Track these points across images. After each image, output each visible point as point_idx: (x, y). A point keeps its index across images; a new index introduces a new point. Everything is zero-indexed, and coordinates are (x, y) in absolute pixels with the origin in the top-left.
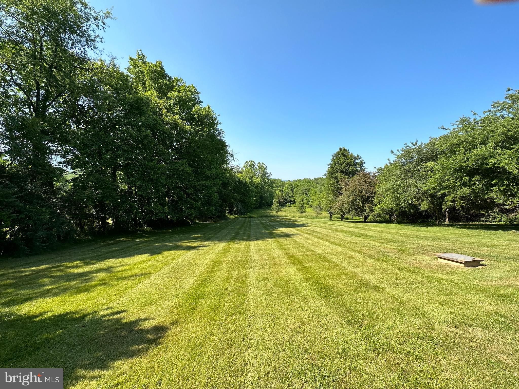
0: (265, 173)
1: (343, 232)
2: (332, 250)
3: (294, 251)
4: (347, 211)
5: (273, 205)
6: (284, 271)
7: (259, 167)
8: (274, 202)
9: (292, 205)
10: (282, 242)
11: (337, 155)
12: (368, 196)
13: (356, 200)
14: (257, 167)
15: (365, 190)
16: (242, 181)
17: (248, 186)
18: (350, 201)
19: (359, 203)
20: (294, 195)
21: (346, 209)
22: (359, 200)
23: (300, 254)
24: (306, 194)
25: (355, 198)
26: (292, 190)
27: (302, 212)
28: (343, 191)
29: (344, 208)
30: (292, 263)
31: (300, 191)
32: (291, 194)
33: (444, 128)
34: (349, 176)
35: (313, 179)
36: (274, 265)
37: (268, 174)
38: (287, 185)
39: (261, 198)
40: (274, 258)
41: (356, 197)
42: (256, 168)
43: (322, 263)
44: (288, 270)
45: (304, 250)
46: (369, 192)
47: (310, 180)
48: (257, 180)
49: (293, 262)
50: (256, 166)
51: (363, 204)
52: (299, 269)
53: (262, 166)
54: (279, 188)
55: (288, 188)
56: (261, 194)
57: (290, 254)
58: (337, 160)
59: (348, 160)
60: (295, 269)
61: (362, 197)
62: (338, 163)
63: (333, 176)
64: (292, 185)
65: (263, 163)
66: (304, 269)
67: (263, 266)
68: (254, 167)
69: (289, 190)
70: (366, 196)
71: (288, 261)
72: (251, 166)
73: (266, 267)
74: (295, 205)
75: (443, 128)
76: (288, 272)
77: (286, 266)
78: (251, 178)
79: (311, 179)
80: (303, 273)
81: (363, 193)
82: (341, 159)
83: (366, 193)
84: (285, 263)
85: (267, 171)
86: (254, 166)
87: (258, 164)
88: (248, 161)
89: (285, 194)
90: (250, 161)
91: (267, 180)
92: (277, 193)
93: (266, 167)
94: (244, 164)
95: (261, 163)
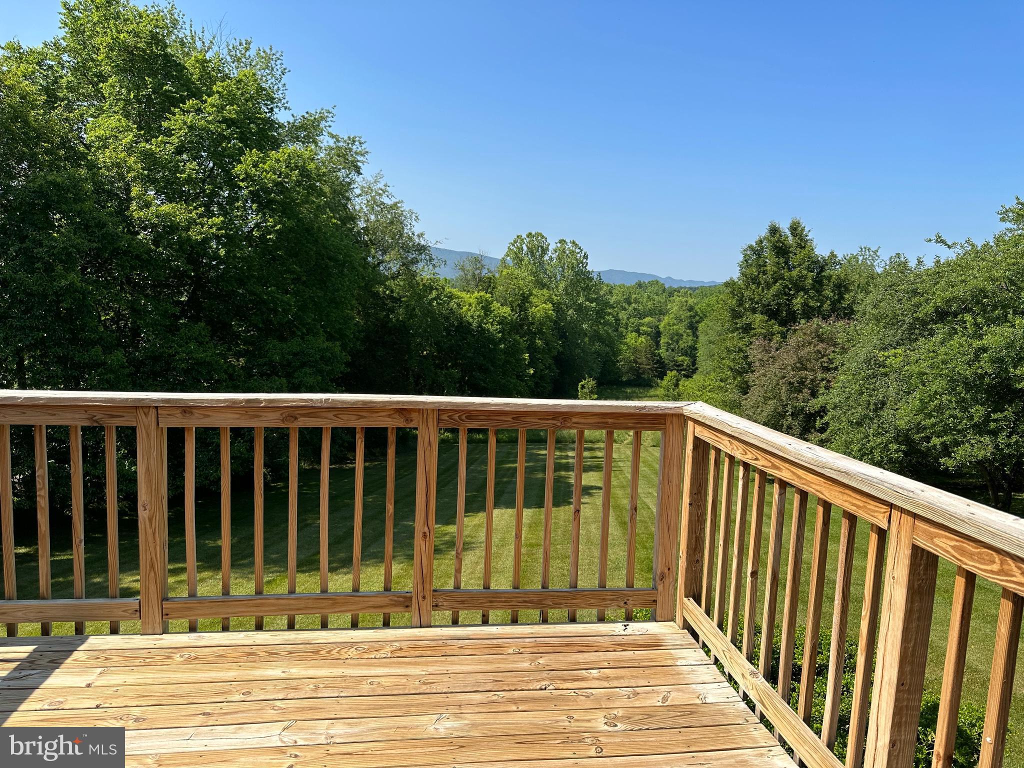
0: (581, 274)
8: (583, 387)
26: (693, 327)
32: (687, 341)
33: (944, 242)
38: (674, 307)
42: (551, 260)
50: (550, 253)
53: (572, 253)
54: (647, 319)
55: (679, 320)
63: (740, 323)
64: (691, 309)
65: (574, 243)
69: (681, 328)
72: (532, 252)
75: (940, 240)
85: (589, 268)
87: (559, 245)
88: (524, 236)
89: (666, 340)
90: (530, 234)
91: (588, 300)
92: (633, 341)
93: (586, 257)
94: (509, 248)
95: (568, 241)
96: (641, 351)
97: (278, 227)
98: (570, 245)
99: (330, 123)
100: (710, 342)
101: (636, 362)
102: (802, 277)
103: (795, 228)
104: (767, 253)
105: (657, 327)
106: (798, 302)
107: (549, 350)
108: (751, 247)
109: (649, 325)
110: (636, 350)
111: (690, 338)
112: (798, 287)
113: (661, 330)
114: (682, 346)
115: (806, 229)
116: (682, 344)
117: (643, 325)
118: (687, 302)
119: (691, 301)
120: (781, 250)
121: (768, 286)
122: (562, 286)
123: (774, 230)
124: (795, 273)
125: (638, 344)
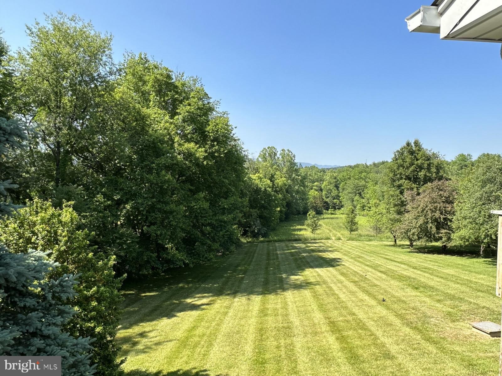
0: (293, 164)
1: (401, 278)
2: (375, 313)
3: (334, 314)
4: (416, 237)
5: (307, 219)
6: (324, 340)
7: (282, 157)
8: (309, 215)
9: (337, 211)
10: (322, 299)
11: (401, 153)
12: (444, 219)
13: (427, 223)
14: (280, 157)
15: (440, 210)
16: (260, 188)
17: (270, 195)
18: (418, 225)
19: (431, 227)
20: (340, 194)
21: (413, 234)
22: (432, 223)
23: (341, 318)
24: (360, 194)
25: (426, 221)
26: (337, 187)
27: (352, 230)
28: (409, 207)
29: (411, 233)
30: (332, 332)
31: (350, 190)
32: (334, 193)
34: (419, 184)
35: (371, 165)
36: (316, 333)
37: (297, 166)
38: (327, 177)
39: (289, 205)
40: (314, 325)
41: (427, 219)
42: (278, 158)
43: (360, 331)
44: (328, 339)
45: (344, 312)
46: (445, 212)
47: (367, 167)
48: (280, 181)
49: (332, 330)
50: (278, 155)
51: (438, 228)
52: (337, 339)
53: (288, 155)
54: (316, 184)
55: (330, 183)
56: (287, 200)
57: (330, 318)
58: (400, 161)
59: (417, 160)
60: (334, 339)
61: (436, 220)
62: (402, 166)
63: (396, 183)
65: (288, 150)
66: (342, 339)
67: (306, 334)
68: (274, 156)
69: (331, 187)
70: (442, 218)
71: (328, 328)
72: (270, 156)
73: (309, 336)
74: (342, 212)
76: (328, 342)
77: (326, 335)
78: (272, 178)
79: (368, 164)
80: (341, 343)
81: (437, 214)
82: (408, 160)
83: (441, 213)
84: (325, 331)
85: (295, 161)
86: (275, 154)
87: (282, 152)
88: (267, 148)
89: (325, 193)
90: (269, 147)
91: (297, 175)
92: (313, 194)
93: (294, 156)
94: (260, 153)
95: (286, 149)
96: (317, 198)
97: (226, 151)
98: (287, 151)
99: (219, 106)
100: (349, 193)
101: (315, 203)
102: (423, 164)
103: (416, 143)
104: (406, 154)
105: (320, 187)
106: (422, 174)
107: (285, 199)
108: (398, 151)
109: (316, 186)
110: (315, 198)
111: (336, 191)
112: (421, 168)
113: (323, 188)
114: (332, 195)
115: (421, 143)
116: (333, 194)
117: (314, 186)
118: (333, 175)
119: (335, 175)
120: (412, 153)
121: (408, 168)
122: (285, 170)
123: (408, 144)
124: (419, 162)
125: (315, 195)
